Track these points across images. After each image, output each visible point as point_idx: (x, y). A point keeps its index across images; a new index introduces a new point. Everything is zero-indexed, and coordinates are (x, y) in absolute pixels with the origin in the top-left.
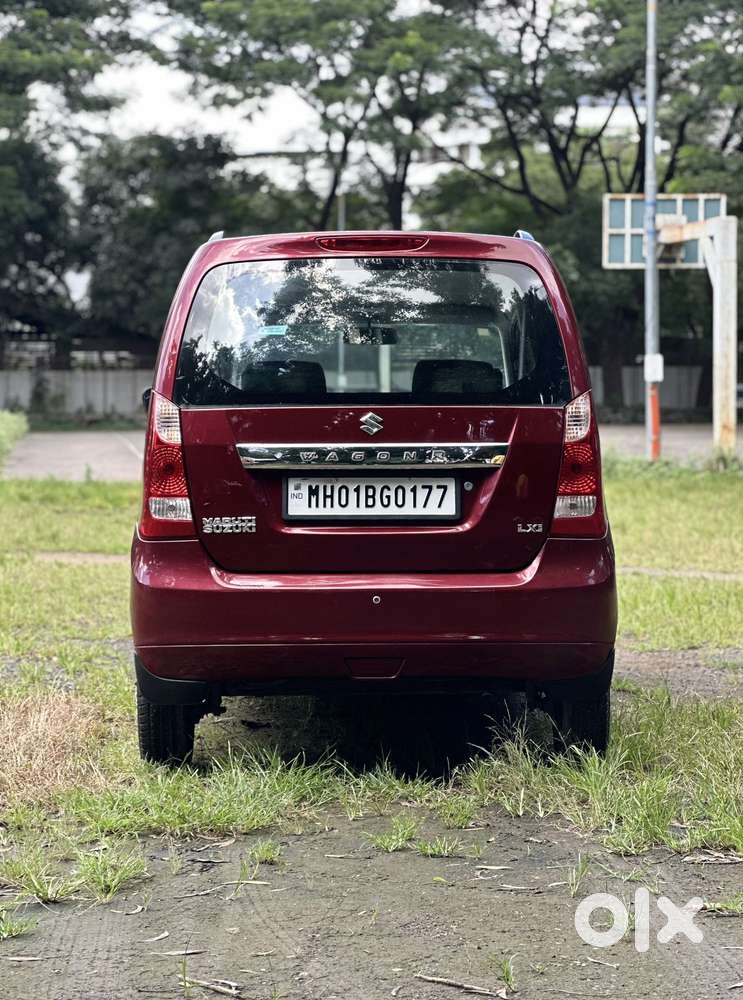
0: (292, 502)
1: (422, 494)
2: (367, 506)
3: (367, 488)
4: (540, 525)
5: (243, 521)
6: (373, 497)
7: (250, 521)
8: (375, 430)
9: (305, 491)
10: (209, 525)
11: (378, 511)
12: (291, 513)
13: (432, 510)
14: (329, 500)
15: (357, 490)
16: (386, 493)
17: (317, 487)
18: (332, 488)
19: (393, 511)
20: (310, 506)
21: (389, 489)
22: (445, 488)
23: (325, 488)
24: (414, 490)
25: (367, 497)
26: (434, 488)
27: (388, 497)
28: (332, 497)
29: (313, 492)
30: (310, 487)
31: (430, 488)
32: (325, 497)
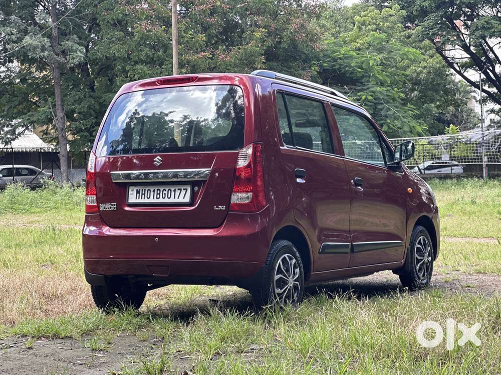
0: (130, 196)
1: (178, 192)
2: (157, 198)
3: (158, 190)
4: (224, 207)
5: (112, 205)
6: (159, 194)
7: (114, 205)
8: (159, 164)
9: (135, 192)
10: (102, 207)
11: (161, 200)
12: (129, 202)
13: (181, 200)
14: (143, 196)
15: (154, 191)
16: (164, 192)
17: (140, 190)
18: (145, 190)
19: (166, 200)
20: (136, 198)
21: (165, 190)
22: (186, 190)
23: (142, 190)
24: (175, 191)
25: (157, 194)
26: (182, 190)
27: (165, 194)
28: (144, 194)
29: (138, 192)
30: (137, 190)
31: (181, 190)
32: (142, 194)
